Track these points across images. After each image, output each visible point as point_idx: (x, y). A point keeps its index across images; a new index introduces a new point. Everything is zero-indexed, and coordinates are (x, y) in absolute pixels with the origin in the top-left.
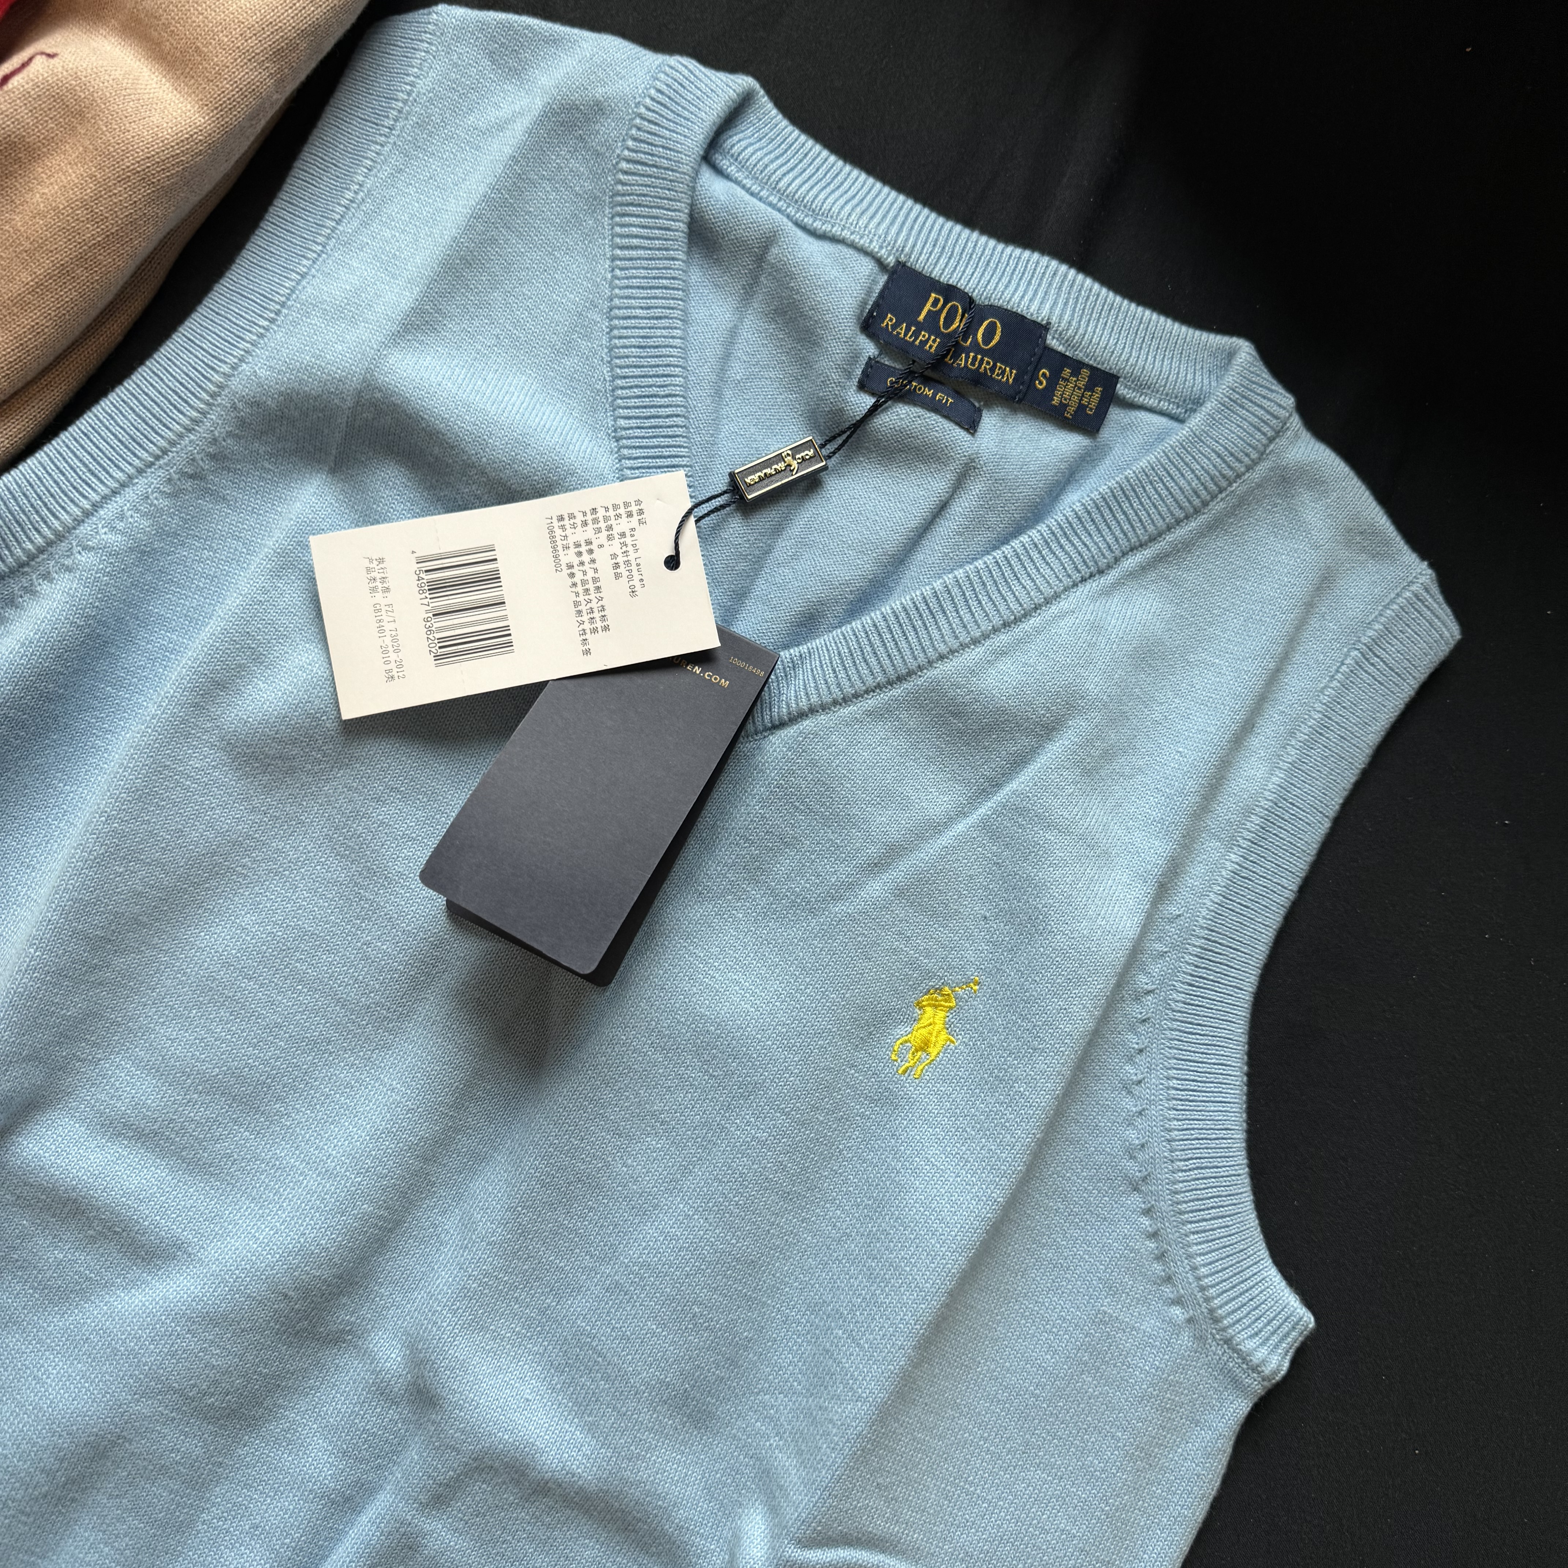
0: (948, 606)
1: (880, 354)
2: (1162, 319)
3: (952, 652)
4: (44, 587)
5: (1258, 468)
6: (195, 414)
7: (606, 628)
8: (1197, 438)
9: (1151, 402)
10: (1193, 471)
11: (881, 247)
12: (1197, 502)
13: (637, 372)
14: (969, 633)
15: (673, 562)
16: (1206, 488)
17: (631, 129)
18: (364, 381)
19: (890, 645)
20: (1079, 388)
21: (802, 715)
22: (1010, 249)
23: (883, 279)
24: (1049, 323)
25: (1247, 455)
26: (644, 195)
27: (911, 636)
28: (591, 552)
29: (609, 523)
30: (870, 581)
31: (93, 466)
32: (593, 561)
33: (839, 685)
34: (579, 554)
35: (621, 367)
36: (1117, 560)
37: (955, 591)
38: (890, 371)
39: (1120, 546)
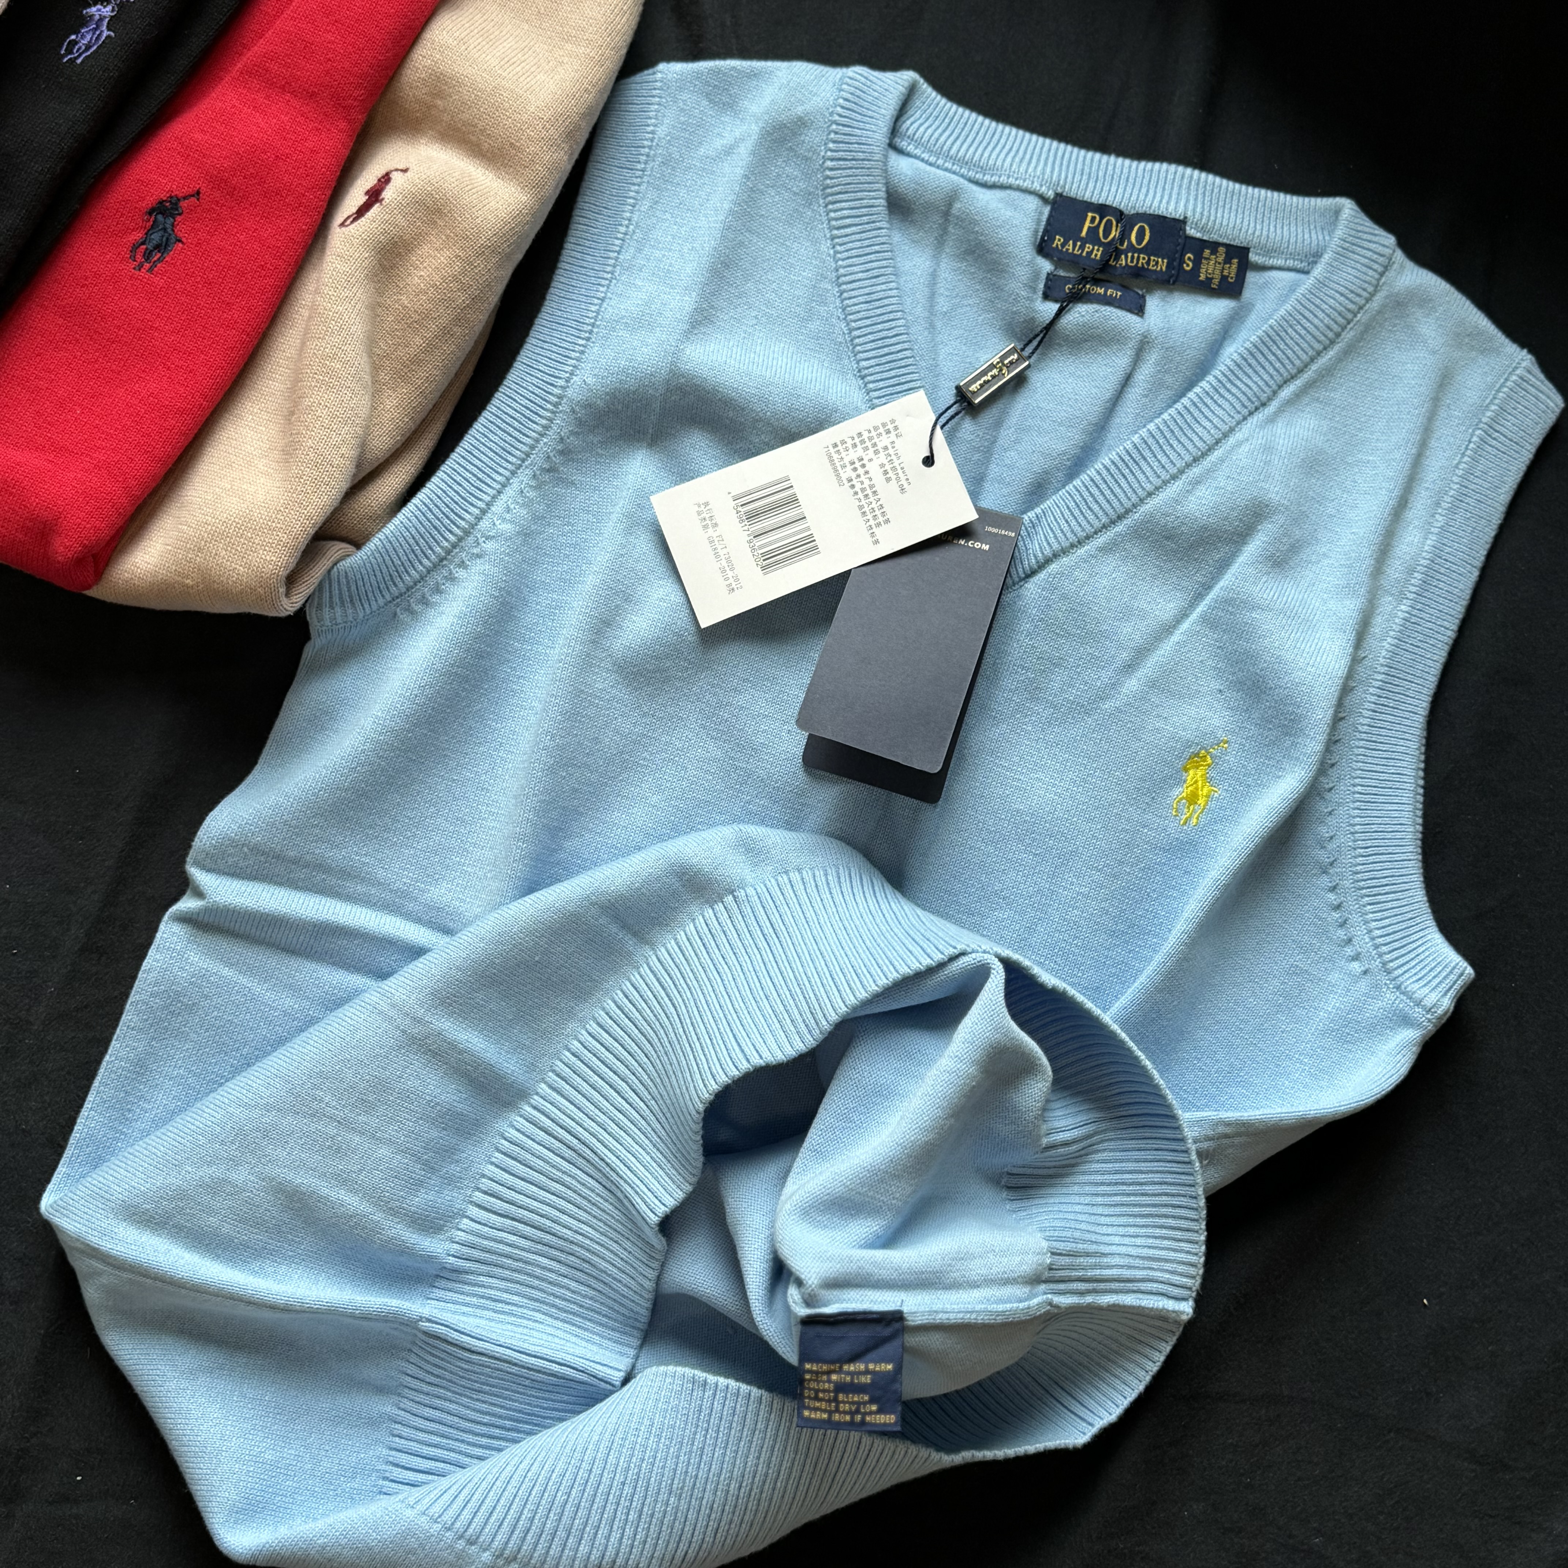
0: (1147, 454)
1: (1055, 269)
2: (1276, 194)
3: (1157, 489)
4: (461, 573)
5: (1376, 298)
6: (544, 422)
7: (887, 521)
8: (1321, 283)
9: (1280, 262)
10: (1323, 311)
11: (1041, 186)
12: (1331, 335)
13: (868, 322)
14: (1167, 471)
15: (929, 461)
16: (1336, 322)
17: (829, 134)
18: (671, 371)
19: (1107, 492)
20: (1219, 263)
21: (1048, 561)
22: (1143, 164)
23: (1047, 210)
24: (1186, 218)
25: (1364, 290)
26: (849, 184)
27: (1123, 482)
28: (863, 466)
29: (873, 441)
30: (1082, 448)
31: (481, 475)
32: (867, 472)
33: (1072, 531)
34: (855, 469)
35: (855, 321)
36: (1275, 393)
37: (1150, 441)
38: (1067, 280)
39: (1275, 381)
